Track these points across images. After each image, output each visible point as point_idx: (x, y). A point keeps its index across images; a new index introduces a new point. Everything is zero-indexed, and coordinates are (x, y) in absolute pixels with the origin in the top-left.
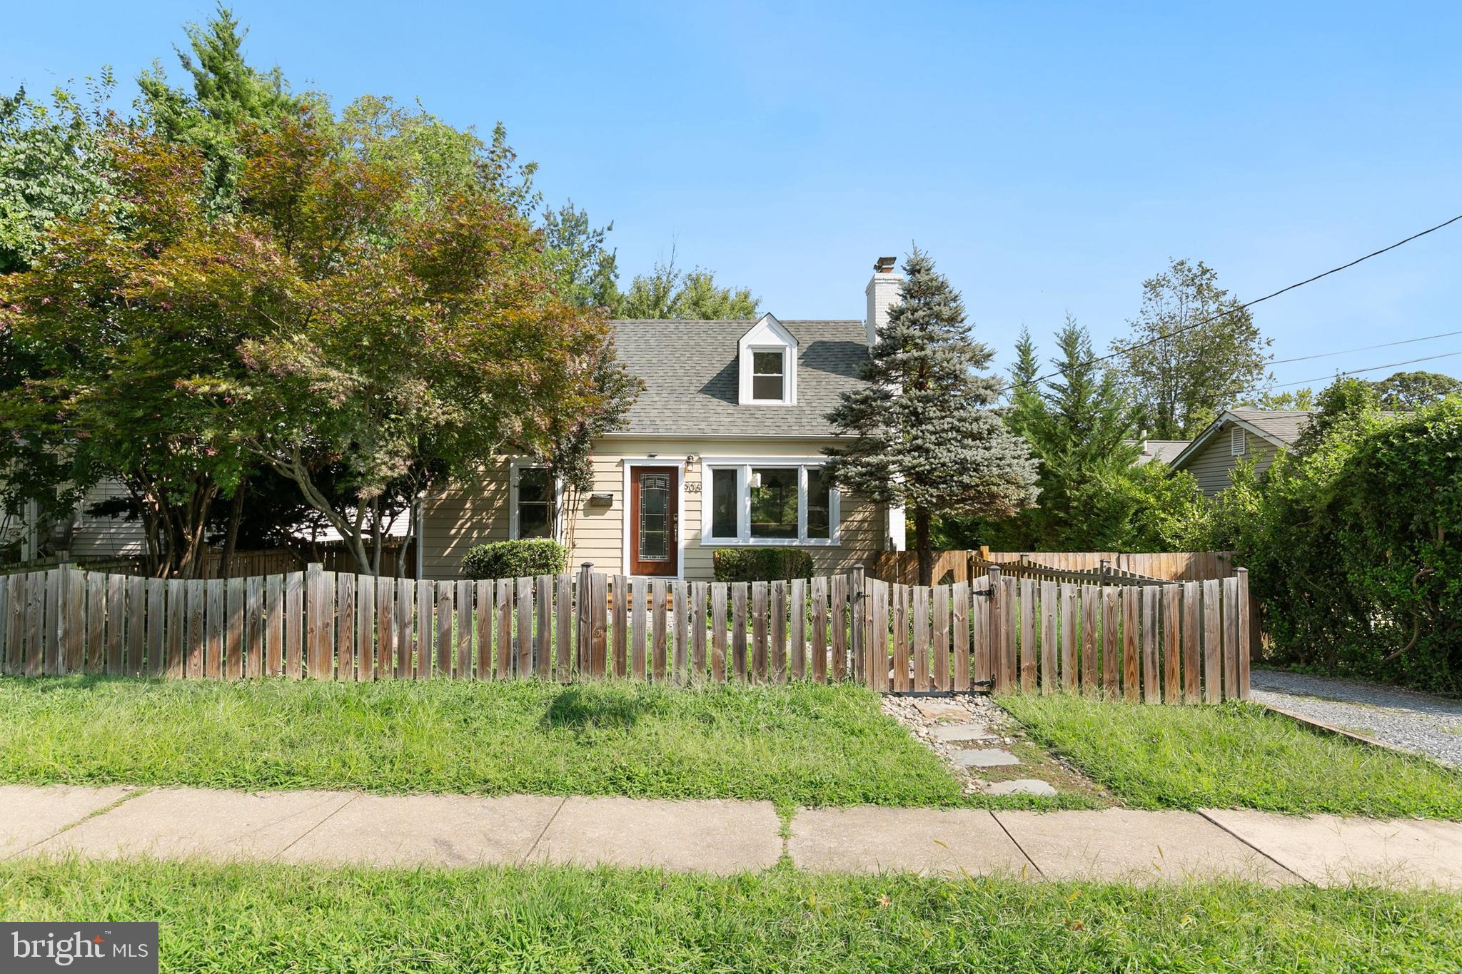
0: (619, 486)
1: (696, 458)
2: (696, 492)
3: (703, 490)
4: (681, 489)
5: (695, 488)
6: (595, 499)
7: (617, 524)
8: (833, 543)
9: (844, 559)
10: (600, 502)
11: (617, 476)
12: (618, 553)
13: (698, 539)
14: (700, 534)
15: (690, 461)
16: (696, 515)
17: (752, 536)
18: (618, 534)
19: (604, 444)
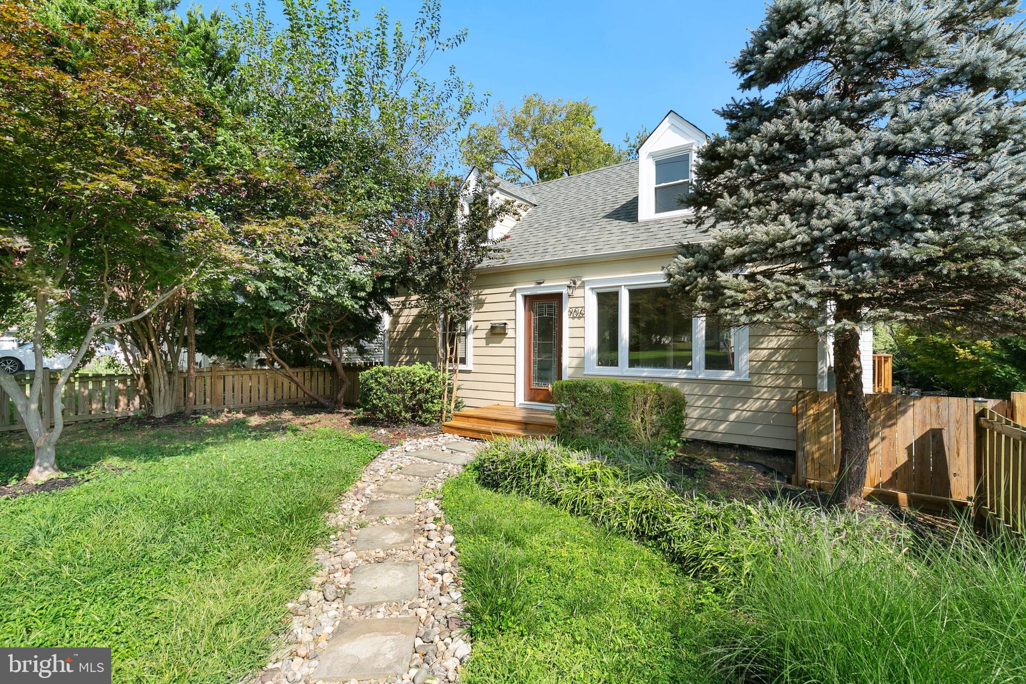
0: (511, 315)
1: (578, 283)
2: (579, 318)
3: (586, 316)
4: (565, 314)
5: (579, 314)
6: (493, 328)
7: (511, 352)
8: (737, 376)
9: (745, 399)
10: (497, 331)
11: (511, 306)
12: (511, 379)
13: (581, 368)
14: (581, 363)
15: (573, 286)
16: (579, 342)
17: (631, 366)
18: (511, 361)
19: (502, 276)
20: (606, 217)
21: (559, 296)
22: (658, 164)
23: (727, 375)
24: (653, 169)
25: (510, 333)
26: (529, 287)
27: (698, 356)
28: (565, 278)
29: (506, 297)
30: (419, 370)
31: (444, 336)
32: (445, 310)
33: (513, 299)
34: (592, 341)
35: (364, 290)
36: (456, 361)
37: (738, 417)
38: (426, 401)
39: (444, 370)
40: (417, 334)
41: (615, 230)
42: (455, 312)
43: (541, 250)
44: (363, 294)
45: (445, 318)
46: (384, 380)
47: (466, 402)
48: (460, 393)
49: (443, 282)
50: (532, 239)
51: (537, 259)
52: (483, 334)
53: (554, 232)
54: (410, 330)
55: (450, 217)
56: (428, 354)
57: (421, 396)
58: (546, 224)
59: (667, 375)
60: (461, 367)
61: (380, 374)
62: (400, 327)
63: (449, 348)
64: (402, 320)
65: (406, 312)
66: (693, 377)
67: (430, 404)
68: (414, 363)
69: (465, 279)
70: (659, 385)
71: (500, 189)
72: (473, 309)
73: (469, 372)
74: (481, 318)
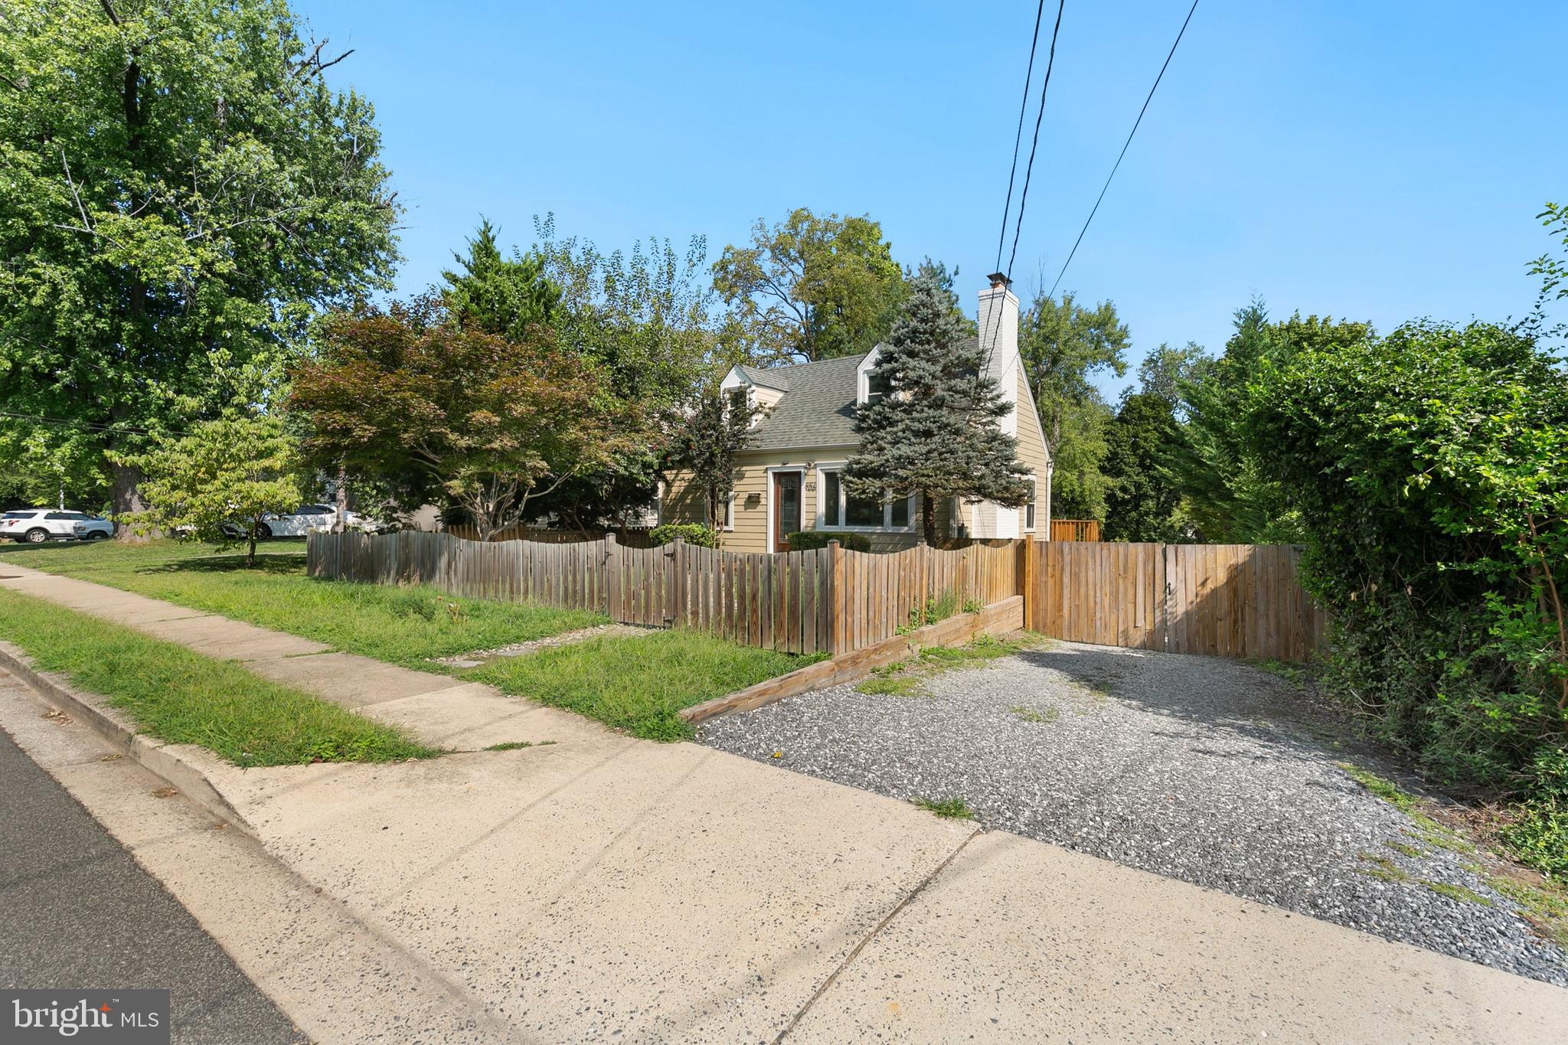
0: (764, 488)
1: (812, 465)
2: (813, 490)
3: (817, 489)
4: (803, 488)
5: (812, 488)
6: (750, 497)
7: (763, 515)
8: (909, 529)
10: (753, 500)
11: (764, 480)
12: (763, 536)
13: (814, 527)
14: (815, 523)
15: (808, 467)
16: (812, 508)
17: (847, 524)
18: (763, 522)
19: (757, 457)
20: (837, 412)
21: (799, 474)
22: (871, 378)
23: (905, 529)
24: (867, 381)
25: (763, 501)
26: (777, 466)
27: (888, 517)
28: (803, 461)
29: (761, 474)
32: (714, 484)
33: (765, 475)
34: (821, 508)
36: (721, 522)
39: (714, 529)
40: (688, 501)
41: (841, 425)
42: (721, 486)
43: (786, 437)
44: (651, 471)
49: (713, 464)
50: (781, 427)
51: (782, 446)
52: (742, 502)
53: (797, 422)
54: (682, 497)
56: (700, 518)
58: (793, 412)
59: (870, 531)
60: (725, 527)
62: (672, 495)
63: (716, 513)
64: (674, 489)
65: (678, 483)
66: (884, 531)
68: (689, 523)
69: (729, 460)
70: (852, 534)
71: (758, 385)
72: (735, 482)
73: (731, 532)
74: (741, 489)
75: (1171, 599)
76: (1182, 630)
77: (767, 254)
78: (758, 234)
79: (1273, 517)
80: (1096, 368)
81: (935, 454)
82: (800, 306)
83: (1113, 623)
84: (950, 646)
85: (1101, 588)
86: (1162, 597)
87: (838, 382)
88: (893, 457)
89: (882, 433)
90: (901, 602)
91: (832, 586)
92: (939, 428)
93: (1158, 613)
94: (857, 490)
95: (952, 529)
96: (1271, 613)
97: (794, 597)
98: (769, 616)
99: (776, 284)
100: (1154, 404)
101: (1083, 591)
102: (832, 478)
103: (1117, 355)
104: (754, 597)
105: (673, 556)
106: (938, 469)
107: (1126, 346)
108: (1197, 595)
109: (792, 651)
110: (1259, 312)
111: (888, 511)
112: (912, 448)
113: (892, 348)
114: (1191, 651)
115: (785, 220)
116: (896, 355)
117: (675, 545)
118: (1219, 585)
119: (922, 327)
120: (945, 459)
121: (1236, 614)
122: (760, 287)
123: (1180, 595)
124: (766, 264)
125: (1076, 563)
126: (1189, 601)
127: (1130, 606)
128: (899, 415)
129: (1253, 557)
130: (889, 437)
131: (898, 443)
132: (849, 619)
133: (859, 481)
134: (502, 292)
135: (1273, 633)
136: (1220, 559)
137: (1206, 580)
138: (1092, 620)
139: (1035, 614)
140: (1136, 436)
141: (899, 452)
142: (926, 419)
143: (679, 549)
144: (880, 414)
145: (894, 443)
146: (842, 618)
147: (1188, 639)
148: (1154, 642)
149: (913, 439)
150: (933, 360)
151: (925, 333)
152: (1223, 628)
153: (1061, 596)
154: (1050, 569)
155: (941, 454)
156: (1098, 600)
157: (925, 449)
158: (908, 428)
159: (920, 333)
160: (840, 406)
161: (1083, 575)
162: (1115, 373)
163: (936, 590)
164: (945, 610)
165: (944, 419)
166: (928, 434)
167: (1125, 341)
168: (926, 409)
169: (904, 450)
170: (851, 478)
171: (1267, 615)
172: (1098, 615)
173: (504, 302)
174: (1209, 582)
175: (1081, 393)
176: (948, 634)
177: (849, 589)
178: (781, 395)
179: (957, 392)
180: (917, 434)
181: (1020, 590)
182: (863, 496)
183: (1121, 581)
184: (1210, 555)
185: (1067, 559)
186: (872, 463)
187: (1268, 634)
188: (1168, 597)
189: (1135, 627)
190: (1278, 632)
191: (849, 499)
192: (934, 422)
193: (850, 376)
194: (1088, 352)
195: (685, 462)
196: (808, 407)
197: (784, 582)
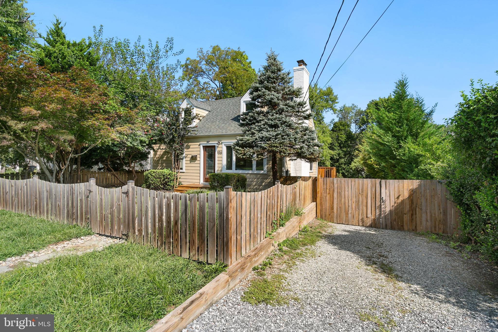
0: (199, 153)
3: (223, 154)
4: (216, 153)
5: (220, 153)
6: (192, 157)
7: (198, 165)
8: (264, 172)
9: (267, 179)
10: (194, 158)
11: (198, 149)
12: (198, 175)
13: (221, 170)
14: (222, 169)
15: (219, 143)
16: (220, 162)
17: (236, 170)
18: (198, 168)
19: (195, 139)
21: (214, 147)
22: (247, 105)
23: (262, 172)
24: (245, 106)
25: (198, 159)
26: (205, 143)
27: (254, 166)
28: (216, 141)
29: (197, 146)
30: (166, 171)
31: (175, 159)
32: (175, 151)
33: (199, 147)
34: (225, 162)
35: (146, 143)
36: (179, 169)
37: (265, 184)
38: (168, 182)
39: (175, 172)
40: (165, 159)
41: (233, 125)
42: (178, 152)
43: (209, 130)
44: (145, 144)
45: (175, 153)
46: (153, 174)
47: (182, 183)
48: (181, 180)
49: (174, 141)
50: (207, 126)
51: (207, 134)
52: (189, 159)
53: (214, 124)
54: (162, 157)
55: (177, 120)
56: (169, 166)
57: (167, 180)
58: (212, 120)
59: (246, 172)
60: (181, 171)
61: (152, 172)
62: (157, 156)
63: (176, 164)
64: (158, 153)
65: (160, 150)
66: (253, 173)
67: (170, 183)
68: (164, 169)
69: (182, 140)
70: (239, 174)
71: (196, 107)
72: (185, 150)
73: (184, 172)
74: (187, 153)
75: (384, 205)
76: (388, 219)
77: (204, 62)
78: (200, 54)
79: (417, 167)
80: (326, 110)
81: (280, 136)
82: (217, 82)
83: (357, 215)
84: (291, 236)
85: (351, 199)
86: (379, 204)
87: (232, 107)
88: (259, 137)
89: (253, 126)
90: (268, 217)
91: (227, 218)
92: (282, 124)
93: (378, 211)
94: (241, 153)
95: (283, 172)
96: (428, 211)
97: (202, 224)
98: (186, 235)
99: (207, 74)
100: (344, 125)
101: (343, 200)
102: (229, 148)
103: (334, 106)
104: (176, 223)
105: (127, 193)
106: (281, 143)
107: (337, 103)
108: (395, 203)
109: (200, 260)
110: (405, 82)
111: (254, 163)
112: (269, 133)
113: (258, 85)
114: (392, 228)
115: (211, 50)
116: (260, 89)
117: (128, 187)
118: (405, 198)
119: (272, 75)
120: (285, 139)
121: (412, 211)
122: (201, 75)
123: (388, 202)
124: (203, 66)
125: (340, 188)
126: (391, 205)
127: (365, 208)
128: (261, 117)
129: (420, 186)
130: (257, 128)
131: (261, 130)
132: (239, 238)
133: (242, 149)
134: (63, 53)
135: (429, 221)
136: (405, 186)
137: (399, 196)
138: (347, 214)
139: (321, 211)
140: (338, 136)
141: (262, 135)
142: (275, 119)
143: (131, 190)
144: (252, 117)
145: (260, 131)
146: (234, 238)
147: (391, 222)
148: (375, 224)
149: (269, 129)
150: (277, 91)
151: (273, 78)
152: (406, 218)
153: (333, 203)
154: (328, 190)
155: (282, 136)
156: (350, 204)
157: (275, 134)
158: (266, 123)
159: (271, 78)
160: (233, 117)
161: (343, 193)
162: (333, 112)
163: (284, 207)
164: (287, 217)
165: (284, 119)
166: (275, 126)
167: (337, 101)
168: (275, 114)
169: (265, 134)
170: (238, 148)
171: (426, 212)
172: (350, 212)
173: (65, 58)
174: (400, 197)
175: (321, 120)
176: (290, 230)
177: (239, 217)
178: (207, 112)
179: (289, 106)
180: (271, 126)
181: (314, 200)
182: (244, 157)
183: (360, 196)
184: (401, 185)
185: (336, 186)
186: (248, 140)
187: (427, 221)
188: (382, 204)
189: (367, 217)
190: (431, 221)
191: (237, 158)
192: (279, 121)
193: (237, 105)
194: (324, 105)
195: (161, 141)
196: (219, 117)
197: (195, 214)
